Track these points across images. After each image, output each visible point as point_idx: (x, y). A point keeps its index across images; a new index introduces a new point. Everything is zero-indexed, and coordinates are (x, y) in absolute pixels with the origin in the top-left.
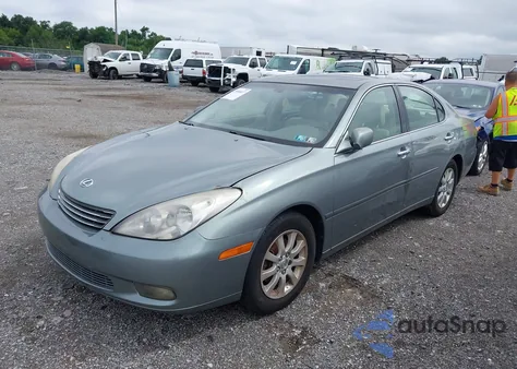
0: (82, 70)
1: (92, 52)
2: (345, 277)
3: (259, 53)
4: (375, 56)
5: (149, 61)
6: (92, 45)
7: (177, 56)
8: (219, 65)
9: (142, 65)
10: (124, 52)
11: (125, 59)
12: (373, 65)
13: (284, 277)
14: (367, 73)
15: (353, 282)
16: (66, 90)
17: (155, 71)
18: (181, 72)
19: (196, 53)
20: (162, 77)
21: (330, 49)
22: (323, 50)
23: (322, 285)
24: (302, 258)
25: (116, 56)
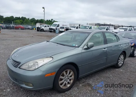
0: (35, 29)
1: (38, 25)
2: (88, 83)
3: (79, 25)
4: (109, 25)
5: (52, 27)
6: (38, 23)
7: (58, 26)
8: (68, 28)
9: (50, 28)
10: (45, 25)
11: (46, 26)
12: (109, 28)
13: (67, 83)
14: (107, 30)
15: (89, 85)
16: (30, 34)
17: (53, 30)
18: (59, 30)
19: (63, 25)
20: (54, 31)
21: (98, 24)
22: (96, 24)
23: (81, 85)
24: (73, 77)
25: (43, 26)
